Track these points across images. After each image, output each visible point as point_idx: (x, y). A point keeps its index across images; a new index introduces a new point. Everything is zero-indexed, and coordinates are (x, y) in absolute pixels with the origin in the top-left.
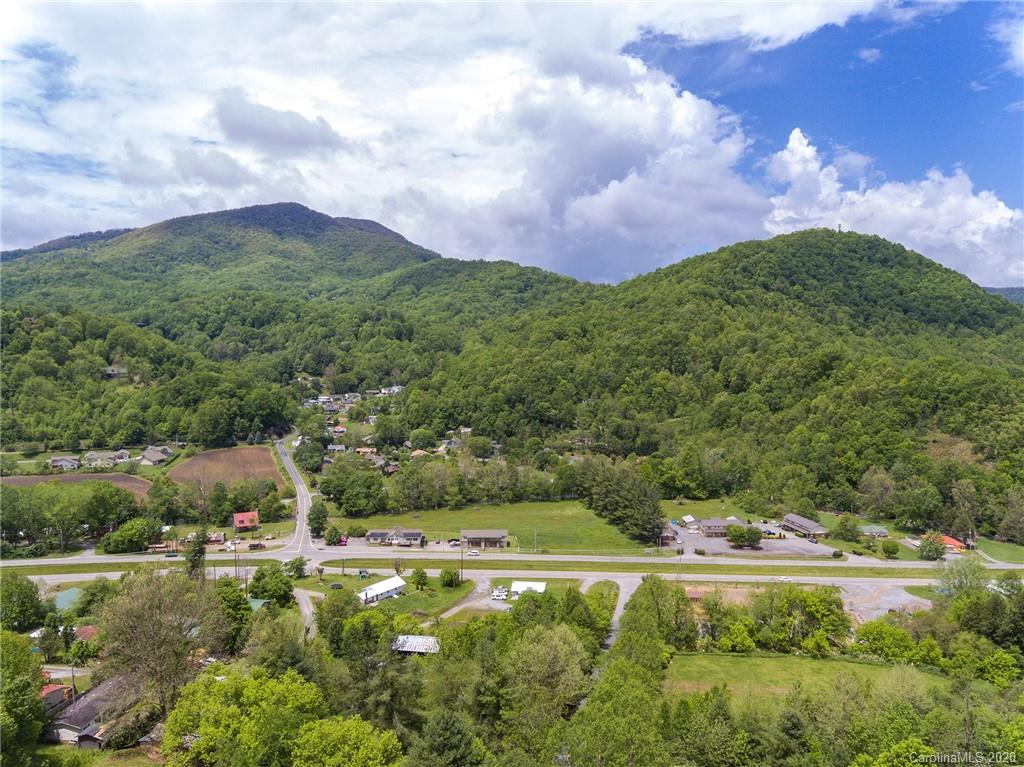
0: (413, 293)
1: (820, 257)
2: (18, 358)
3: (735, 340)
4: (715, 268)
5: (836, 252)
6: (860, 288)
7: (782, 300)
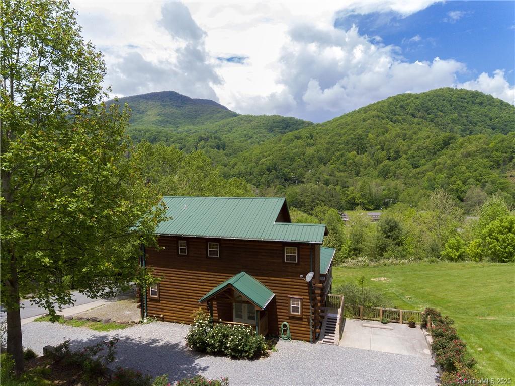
0: (229, 131)
1: (444, 101)
3: (393, 136)
4: (385, 106)
5: (454, 99)
6: (467, 117)
7: (422, 121)
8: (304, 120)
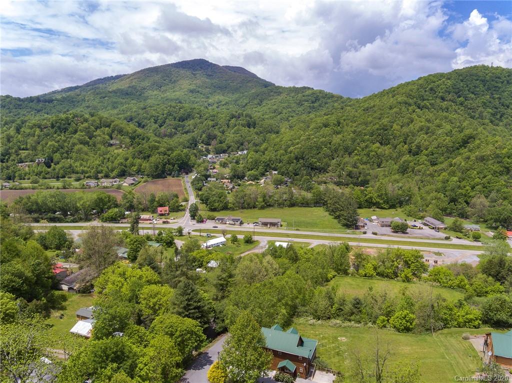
1: (478, 82)
2: (72, 136)
3: (417, 128)
4: (413, 89)
5: (488, 78)
6: (500, 98)
7: (451, 106)
8: (334, 93)
